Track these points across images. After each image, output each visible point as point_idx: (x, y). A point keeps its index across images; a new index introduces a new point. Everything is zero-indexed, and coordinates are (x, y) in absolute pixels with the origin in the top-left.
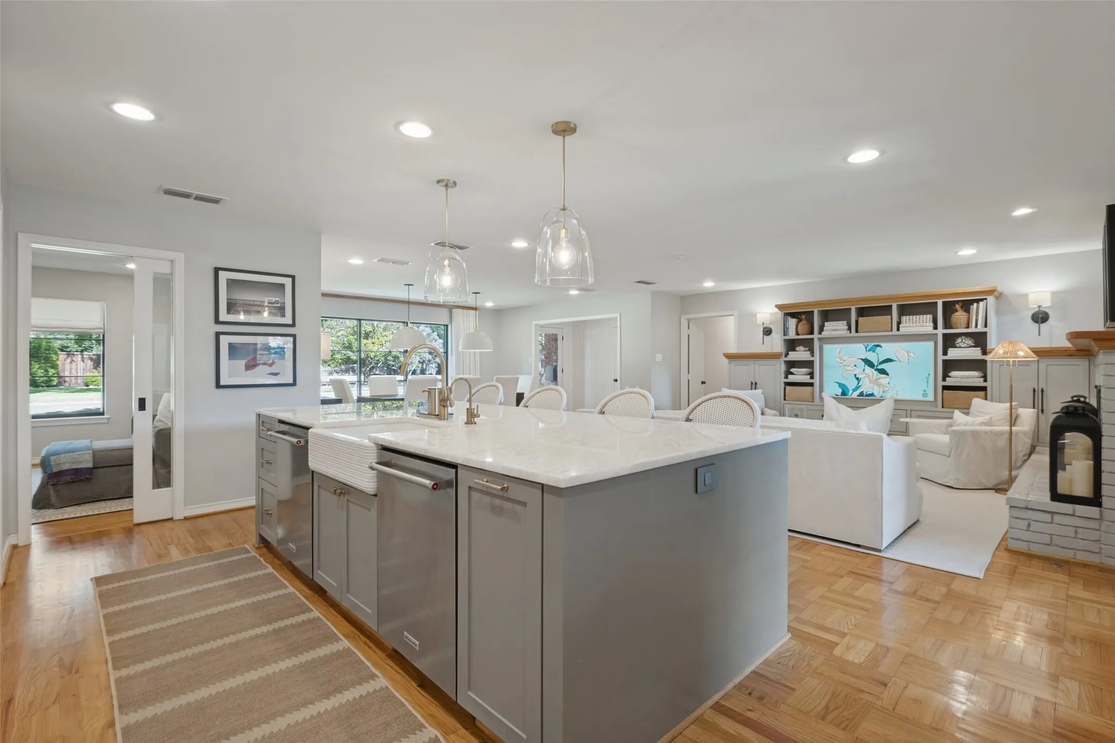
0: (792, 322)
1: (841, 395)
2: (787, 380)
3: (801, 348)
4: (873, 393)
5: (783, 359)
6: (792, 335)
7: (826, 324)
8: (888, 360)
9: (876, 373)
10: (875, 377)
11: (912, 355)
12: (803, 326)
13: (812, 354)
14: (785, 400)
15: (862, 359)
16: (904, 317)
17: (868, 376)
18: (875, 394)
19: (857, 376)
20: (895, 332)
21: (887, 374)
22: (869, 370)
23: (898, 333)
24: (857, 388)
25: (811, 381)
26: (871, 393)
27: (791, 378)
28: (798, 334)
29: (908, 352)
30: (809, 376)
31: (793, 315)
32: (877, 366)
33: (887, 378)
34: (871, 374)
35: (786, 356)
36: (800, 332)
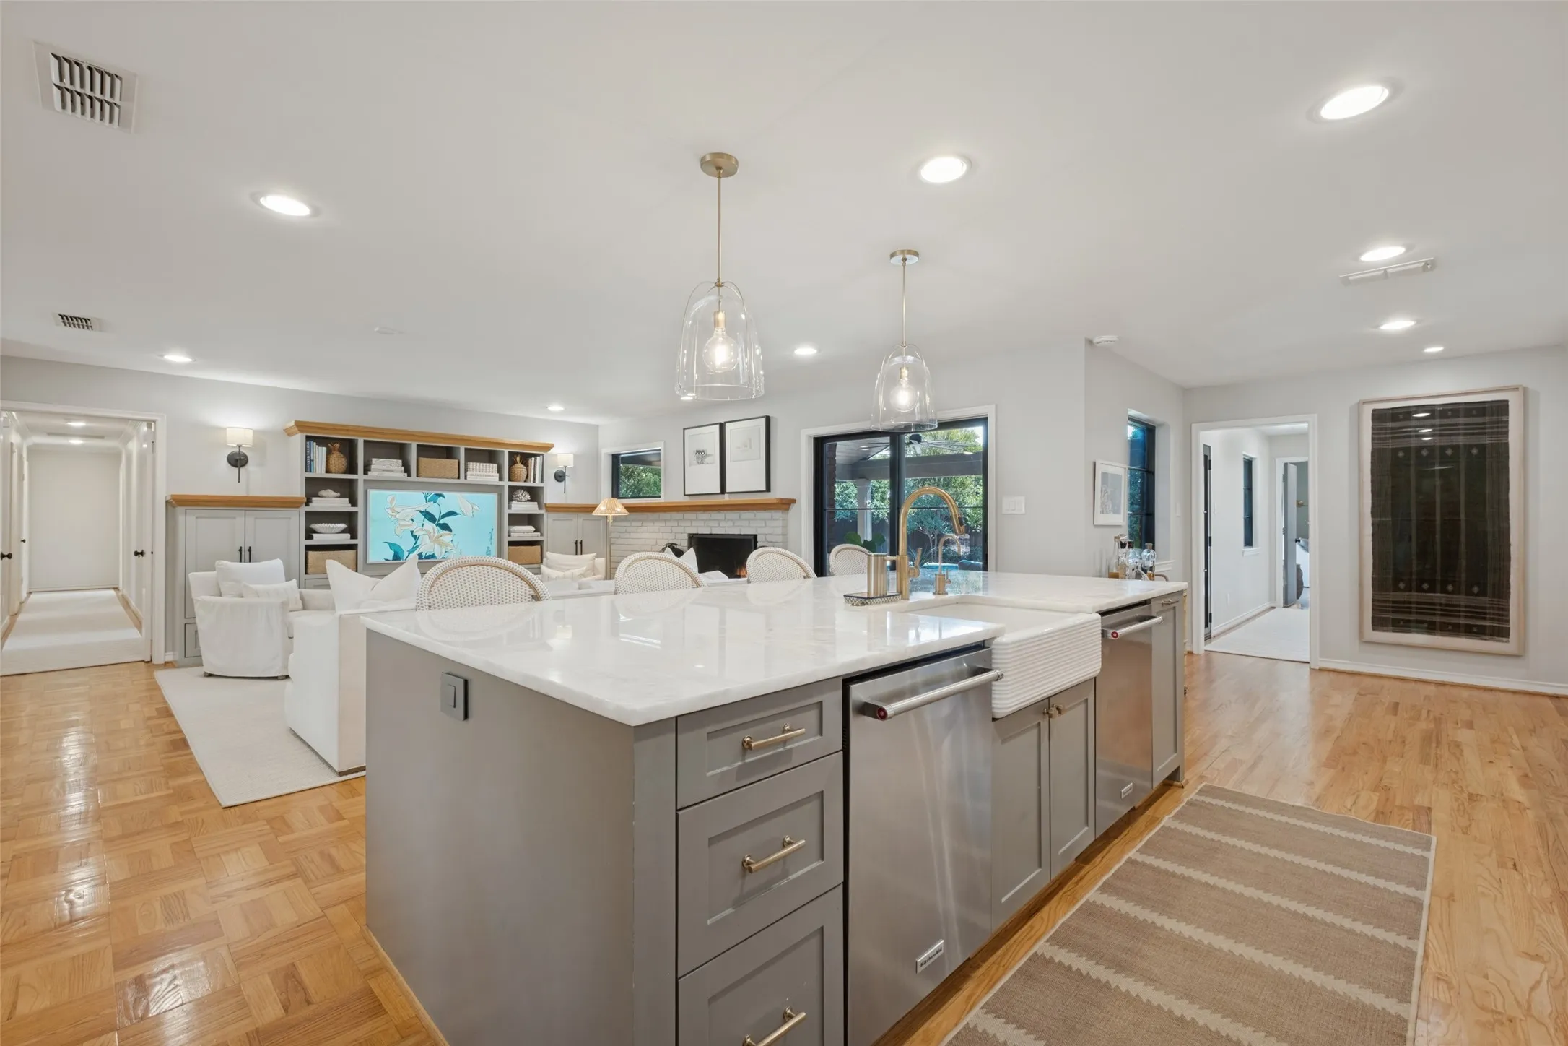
0: (320, 453)
1: (394, 559)
2: (310, 542)
3: (330, 493)
4: (434, 554)
5: (304, 509)
6: (319, 471)
7: (374, 460)
8: (451, 513)
9: (437, 528)
10: (436, 535)
11: (476, 507)
12: (339, 460)
13: (353, 502)
14: (306, 573)
15: (421, 512)
16: (471, 463)
17: (429, 533)
18: (436, 555)
19: (414, 534)
20: (462, 480)
21: (450, 530)
22: (429, 525)
23: (465, 482)
24: (414, 549)
25: (353, 542)
26: (431, 554)
27: (318, 539)
28: (328, 471)
29: (472, 504)
30: (349, 535)
31: (321, 441)
32: (439, 520)
33: (449, 534)
34: (432, 531)
35: (307, 504)
36: (332, 468)
